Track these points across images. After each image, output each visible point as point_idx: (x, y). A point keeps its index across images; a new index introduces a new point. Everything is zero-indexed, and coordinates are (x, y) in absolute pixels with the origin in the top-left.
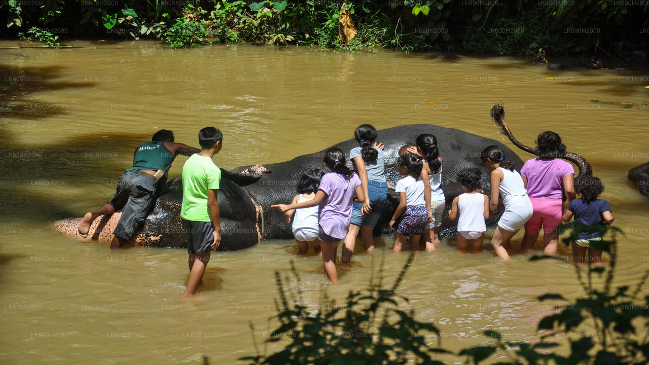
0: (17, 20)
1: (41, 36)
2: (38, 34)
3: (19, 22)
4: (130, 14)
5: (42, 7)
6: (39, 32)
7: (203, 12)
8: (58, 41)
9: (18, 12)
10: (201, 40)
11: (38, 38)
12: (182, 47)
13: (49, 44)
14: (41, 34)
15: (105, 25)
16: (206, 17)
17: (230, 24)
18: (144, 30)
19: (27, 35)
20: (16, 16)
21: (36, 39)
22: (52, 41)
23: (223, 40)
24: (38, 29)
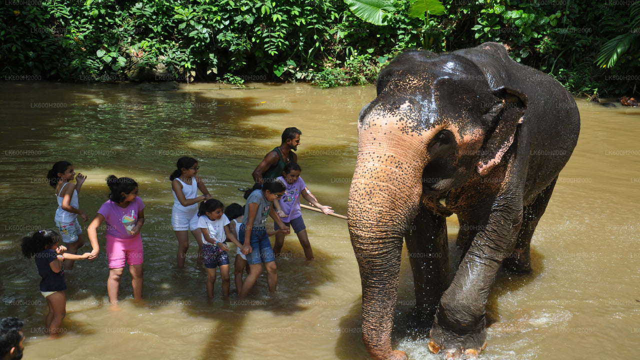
0: (214, 69)
1: (233, 80)
2: (231, 79)
3: (215, 71)
4: (291, 64)
5: (233, 59)
6: (232, 77)
7: (338, 62)
8: (244, 83)
9: (215, 63)
10: (342, 82)
11: (231, 82)
12: (328, 88)
13: (238, 86)
14: (233, 78)
15: (275, 72)
16: (341, 66)
17: (361, 71)
18: (299, 75)
19: (223, 79)
20: (213, 66)
21: (229, 82)
22: (240, 84)
23: (355, 82)
24: (231, 75)
